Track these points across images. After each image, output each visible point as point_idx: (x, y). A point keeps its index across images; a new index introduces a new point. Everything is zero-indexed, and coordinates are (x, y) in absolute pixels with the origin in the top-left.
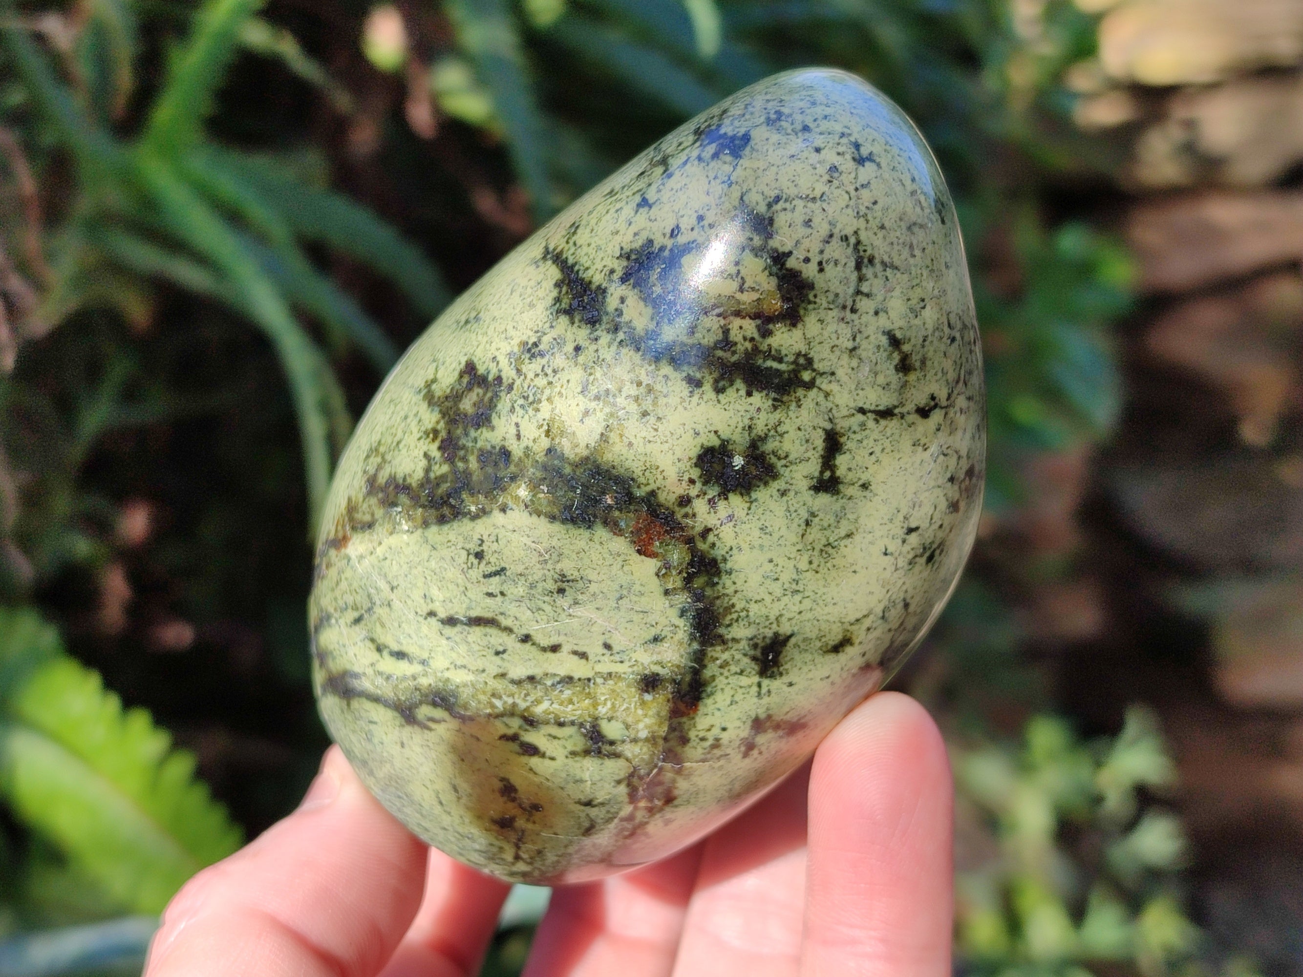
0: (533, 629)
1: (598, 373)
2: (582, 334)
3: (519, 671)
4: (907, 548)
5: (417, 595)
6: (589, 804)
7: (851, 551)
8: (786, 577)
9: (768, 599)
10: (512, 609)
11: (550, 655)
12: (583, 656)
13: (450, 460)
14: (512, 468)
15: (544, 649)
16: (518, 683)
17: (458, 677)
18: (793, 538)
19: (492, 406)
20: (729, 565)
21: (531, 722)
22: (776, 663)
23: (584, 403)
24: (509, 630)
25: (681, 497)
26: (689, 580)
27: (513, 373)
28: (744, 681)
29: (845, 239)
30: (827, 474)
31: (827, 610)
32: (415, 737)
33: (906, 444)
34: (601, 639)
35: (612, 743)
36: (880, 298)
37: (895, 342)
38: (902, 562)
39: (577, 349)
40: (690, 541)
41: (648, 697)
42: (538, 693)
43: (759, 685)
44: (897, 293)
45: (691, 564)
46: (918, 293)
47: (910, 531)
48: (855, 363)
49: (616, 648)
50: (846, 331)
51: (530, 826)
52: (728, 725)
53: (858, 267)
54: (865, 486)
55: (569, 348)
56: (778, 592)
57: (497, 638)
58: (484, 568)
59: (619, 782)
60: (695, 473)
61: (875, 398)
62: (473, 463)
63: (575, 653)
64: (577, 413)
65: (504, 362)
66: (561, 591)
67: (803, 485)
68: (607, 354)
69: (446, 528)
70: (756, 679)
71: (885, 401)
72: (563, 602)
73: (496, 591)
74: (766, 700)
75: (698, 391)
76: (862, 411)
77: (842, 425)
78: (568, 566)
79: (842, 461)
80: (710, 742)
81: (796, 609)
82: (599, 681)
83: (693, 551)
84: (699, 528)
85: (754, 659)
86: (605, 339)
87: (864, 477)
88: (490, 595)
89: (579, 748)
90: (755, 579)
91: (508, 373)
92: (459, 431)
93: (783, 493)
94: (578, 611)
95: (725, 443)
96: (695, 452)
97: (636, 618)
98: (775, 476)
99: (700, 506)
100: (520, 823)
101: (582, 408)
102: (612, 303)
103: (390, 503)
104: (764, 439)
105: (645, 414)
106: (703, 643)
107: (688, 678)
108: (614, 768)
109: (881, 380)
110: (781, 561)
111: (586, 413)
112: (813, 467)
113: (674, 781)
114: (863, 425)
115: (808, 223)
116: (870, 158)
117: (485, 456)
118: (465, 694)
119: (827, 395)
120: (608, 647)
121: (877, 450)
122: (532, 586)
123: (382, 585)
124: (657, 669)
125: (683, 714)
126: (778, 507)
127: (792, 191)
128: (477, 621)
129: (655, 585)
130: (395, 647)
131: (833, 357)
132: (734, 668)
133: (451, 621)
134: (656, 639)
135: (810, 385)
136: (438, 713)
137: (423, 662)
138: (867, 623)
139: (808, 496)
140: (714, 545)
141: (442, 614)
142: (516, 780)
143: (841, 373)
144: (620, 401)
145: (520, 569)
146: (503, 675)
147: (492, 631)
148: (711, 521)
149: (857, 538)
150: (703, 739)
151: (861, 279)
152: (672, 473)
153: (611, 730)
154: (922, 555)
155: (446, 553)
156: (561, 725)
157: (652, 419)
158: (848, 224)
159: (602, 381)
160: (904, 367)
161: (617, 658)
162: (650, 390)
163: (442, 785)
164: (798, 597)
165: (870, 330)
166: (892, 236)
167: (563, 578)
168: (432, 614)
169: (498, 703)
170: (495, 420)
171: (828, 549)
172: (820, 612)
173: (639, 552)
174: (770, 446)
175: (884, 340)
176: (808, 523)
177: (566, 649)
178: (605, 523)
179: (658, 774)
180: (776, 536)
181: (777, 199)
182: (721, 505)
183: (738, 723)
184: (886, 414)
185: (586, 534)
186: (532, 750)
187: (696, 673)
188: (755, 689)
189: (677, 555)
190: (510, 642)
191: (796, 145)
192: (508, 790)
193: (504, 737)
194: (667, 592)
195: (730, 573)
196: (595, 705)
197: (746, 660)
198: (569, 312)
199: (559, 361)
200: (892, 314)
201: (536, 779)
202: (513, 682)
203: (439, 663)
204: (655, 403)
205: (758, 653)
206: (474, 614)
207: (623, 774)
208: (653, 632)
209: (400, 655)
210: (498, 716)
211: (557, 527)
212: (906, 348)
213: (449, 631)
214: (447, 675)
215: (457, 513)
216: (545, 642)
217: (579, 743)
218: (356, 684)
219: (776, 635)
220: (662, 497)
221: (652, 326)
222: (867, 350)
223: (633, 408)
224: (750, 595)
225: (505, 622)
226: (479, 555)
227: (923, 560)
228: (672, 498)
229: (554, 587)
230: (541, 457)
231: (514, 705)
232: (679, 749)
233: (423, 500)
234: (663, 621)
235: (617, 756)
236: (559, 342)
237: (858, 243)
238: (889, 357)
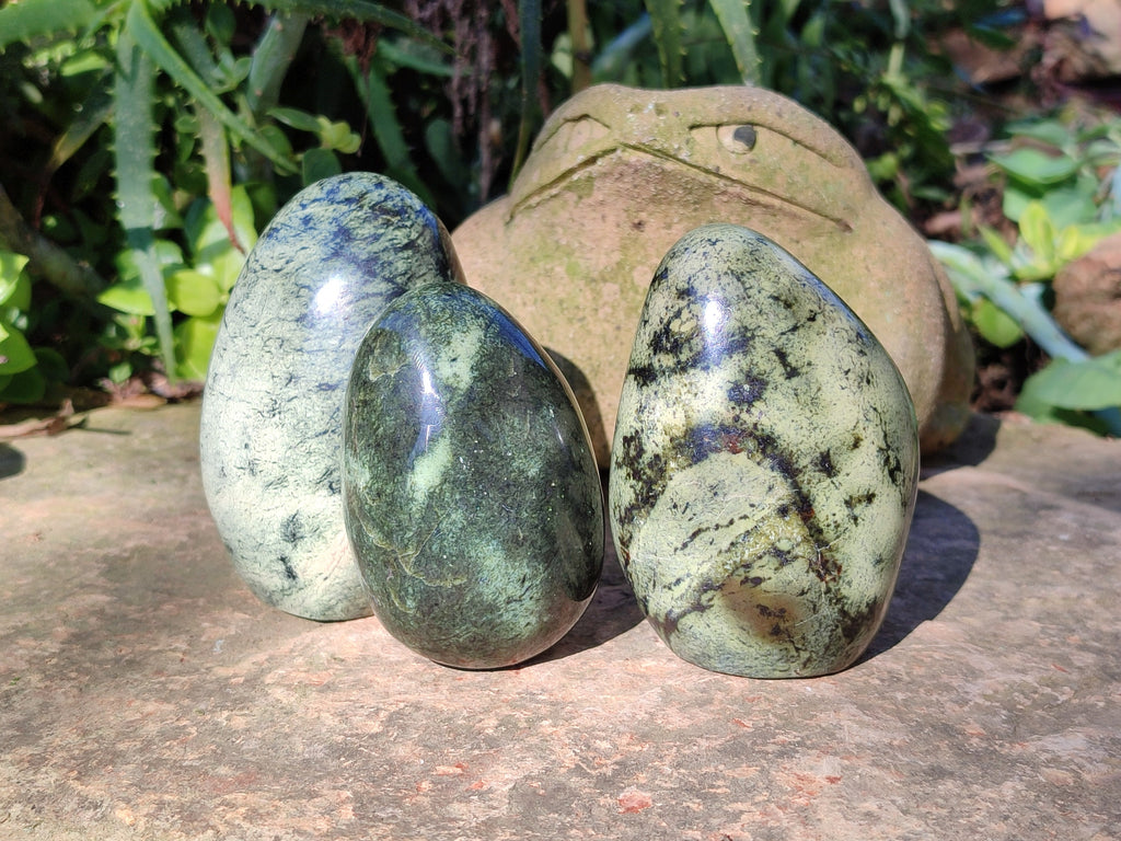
0: (717, 520)
1: (668, 394)
2: (653, 386)
3: (725, 545)
4: (851, 382)
5: (665, 547)
6: (803, 593)
7: (826, 395)
8: (805, 424)
9: (805, 439)
10: (703, 518)
11: (731, 527)
12: (745, 517)
13: (640, 479)
14: (663, 459)
15: (728, 526)
16: (729, 550)
17: (705, 569)
18: (795, 405)
19: (641, 444)
20: (776, 434)
21: (747, 566)
22: (832, 467)
23: (671, 410)
24: (708, 529)
25: (734, 418)
26: (763, 452)
27: (640, 424)
28: (825, 484)
29: (726, 273)
30: (789, 369)
31: (836, 428)
32: (710, 615)
33: (814, 336)
34: (747, 503)
35: (789, 552)
36: (756, 286)
37: (777, 299)
38: (854, 389)
39: (656, 393)
40: (751, 434)
41: (787, 519)
42: (740, 548)
43: (832, 482)
44: (762, 279)
45: (760, 444)
46: (772, 275)
47: (847, 373)
48: (765, 317)
49: (756, 504)
50: (752, 307)
51: (787, 624)
52: (834, 512)
53: (739, 280)
54: (809, 364)
55: (653, 395)
56: (807, 433)
57: (705, 536)
58: (681, 510)
59: (807, 572)
60: (732, 404)
61: (784, 325)
62: (648, 471)
63: (741, 518)
64: (671, 416)
65: (634, 424)
66: (715, 494)
67: (781, 379)
68: (667, 385)
69: (656, 507)
70: (829, 480)
71: (791, 324)
72: (720, 498)
73: (691, 516)
74: (842, 489)
75: (710, 371)
76: (783, 334)
77: (779, 344)
78: (711, 481)
79: (790, 359)
80: (833, 525)
81: (821, 436)
82: (761, 524)
83: (756, 438)
84: (751, 426)
85: (820, 471)
86: (662, 380)
87: (806, 360)
88: (690, 520)
89: (777, 565)
90: (792, 433)
91: (638, 426)
92: (636, 465)
93: (776, 388)
94: (728, 498)
95: (736, 383)
96: (726, 395)
97: (754, 484)
98: (767, 383)
99: (744, 416)
100: (782, 626)
101: (672, 413)
102: (656, 365)
103: (631, 520)
104: (750, 371)
105: (696, 394)
106: (791, 478)
107: (798, 498)
108: (799, 566)
109: (781, 316)
110: (797, 418)
111: (674, 413)
112: (780, 369)
113: (833, 556)
114: (787, 339)
115: (707, 278)
116: (717, 240)
117: (650, 465)
118: (712, 574)
119: (763, 336)
120: (752, 506)
121: (803, 345)
122: (703, 501)
123: (652, 557)
124: (781, 502)
125: (810, 518)
126: (778, 395)
127: (694, 272)
128: (695, 535)
129: (751, 464)
130: (674, 580)
131: (754, 320)
132: (815, 481)
133: (685, 545)
134: (770, 489)
135: (753, 337)
136: (710, 594)
137: (688, 575)
138: (861, 425)
139: (787, 383)
140: (763, 430)
141: (680, 546)
142: (764, 603)
143: (762, 324)
144: (683, 397)
145: (693, 497)
146: (720, 552)
147: (702, 535)
148: (754, 420)
149: (823, 388)
150: (828, 526)
151: (743, 283)
152: (723, 410)
153: (784, 546)
154: (862, 381)
155: (663, 518)
156: (760, 558)
157: (700, 394)
158: (723, 267)
159: (672, 396)
160: (788, 305)
161: (760, 508)
162: (691, 384)
163: (737, 632)
164: (818, 430)
165: (762, 300)
166: (745, 261)
167: (712, 487)
168: (676, 549)
169: (728, 567)
170: (645, 448)
171: (814, 401)
172: (833, 432)
173: (734, 453)
174: (755, 372)
175: (771, 301)
176: (796, 395)
177: (736, 519)
178: (711, 451)
179: (822, 557)
180: (786, 408)
181: (690, 279)
182: (753, 410)
183: (839, 508)
184: (795, 328)
185: (708, 461)
186: (758, 581)
187: (799, 493)
188: (832, 485)
189: (751, 444)
190: (712, 534)
191: (685, 257)
192: (764, 610)
193: (742, 582)
194: (759, 464)
195: (779, 438)
196: (767, 537)
197: (817, 474)
198: (645, 384)
199: (652, 404)
200: (767, 288)
201: (771, 595)
202: (726, 552)
203: (694, 570)
204: (696, 388)
205: (820, 467)
206: (690, 534)
207: (806, 567)
208: (766, 486)
209: (678, 581)
210: (732, 574)
211: (695, 467)
212: (783, 298)
213: (687, 551)
214: (700, 572)
215: (655, 497)
216: (726, 523)
217: (774, 562)
218: (673, 615)
219: (821, 453)
220: (726, 423)
221: (675, 360)
222: (766, 308)
223: (690, 396)
224: (796, 442)
225: (704, 527)
226: (675, 506)
227: (865, 383)
228: (730, 420)
229: (711, 494)
230: (670, 445)
231: (735, 562)
232: (821, 537)
233: (641, 505)
234: (767, 478)
235: (796, 557)
236: (648, 396)
237: (732, 271)
238: (779, 306)
